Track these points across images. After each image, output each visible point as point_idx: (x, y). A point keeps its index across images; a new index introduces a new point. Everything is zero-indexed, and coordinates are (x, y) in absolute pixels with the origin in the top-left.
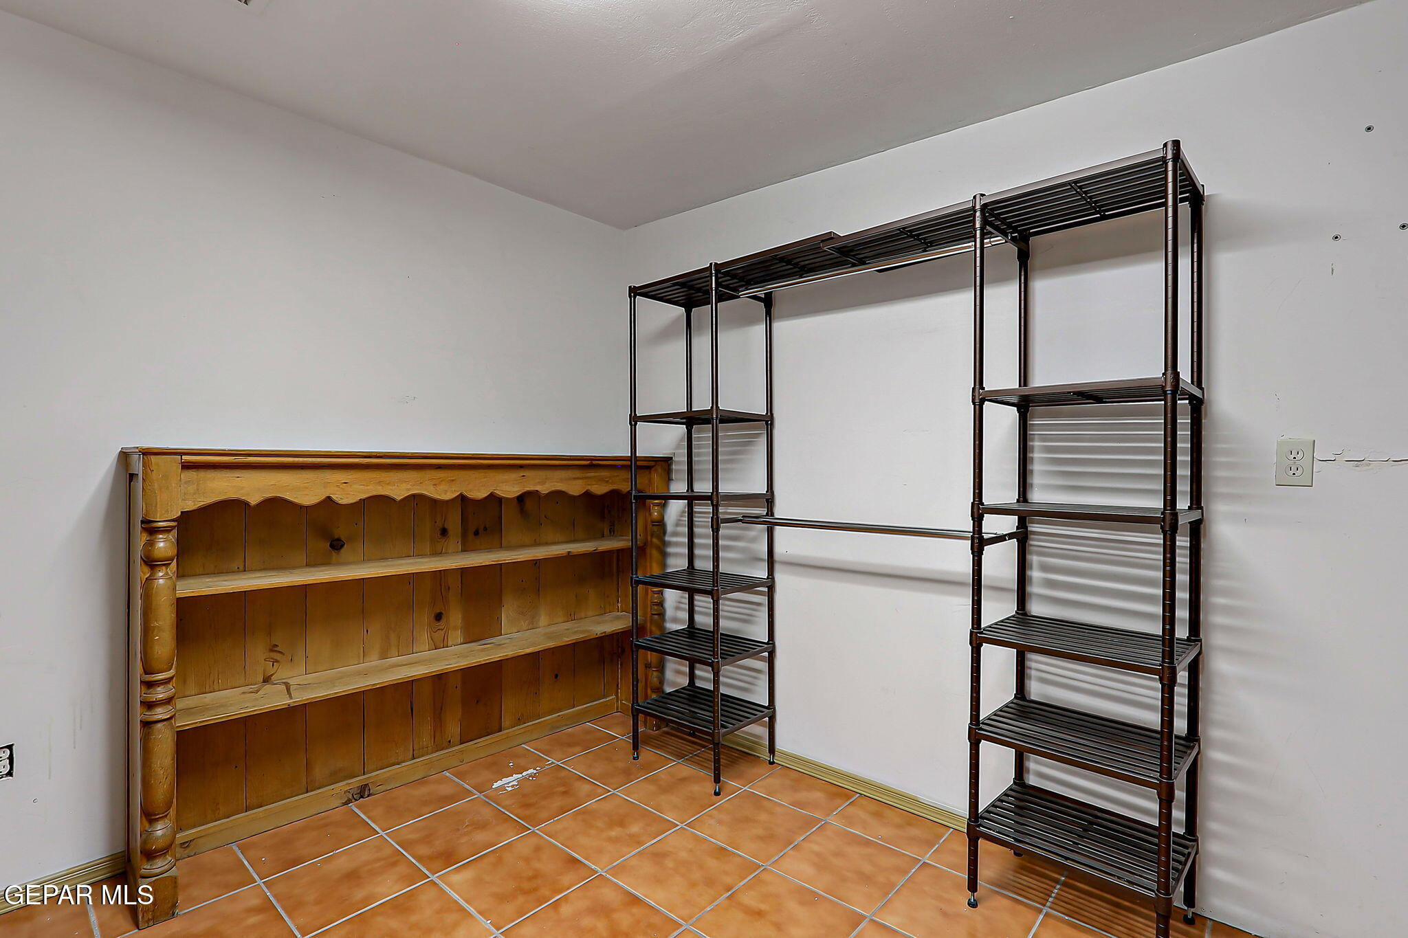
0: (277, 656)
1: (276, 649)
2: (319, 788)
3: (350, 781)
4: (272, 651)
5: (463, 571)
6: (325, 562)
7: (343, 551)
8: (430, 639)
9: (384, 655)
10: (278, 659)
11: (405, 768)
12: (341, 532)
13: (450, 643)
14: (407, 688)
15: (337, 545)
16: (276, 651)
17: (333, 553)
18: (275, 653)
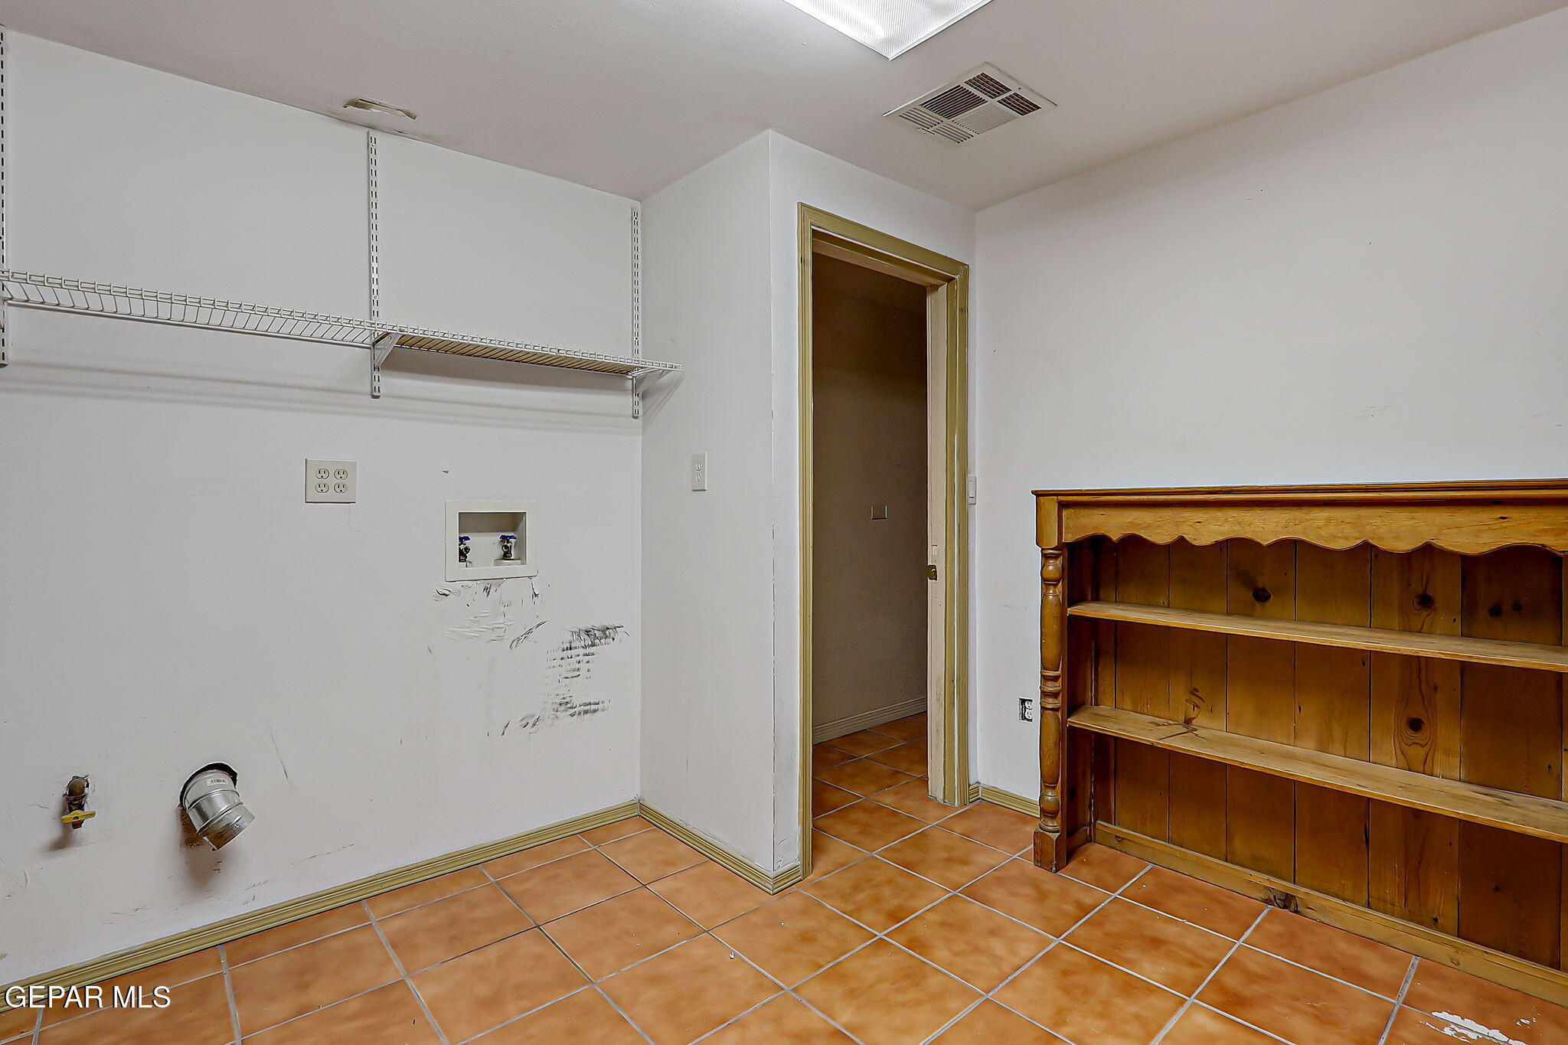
0: (1198, 701)
1: (1195, 693)
2: (1240, 865)
3: (1272, 879)
4: (1192, 693)
5: (1465, 668)
6: (1248, 614)
7: (1268, 604)
8: (1398, 751)
9: (1323, 746)
10: (1200, 706)
11: (1351, 911)
12: (1265, 581)
13: (1438, 770)
14: (1363, 806)
15: (1261, 596)
16: (1197, 696)
17: (1258, 605)
18: (1196, 698)
